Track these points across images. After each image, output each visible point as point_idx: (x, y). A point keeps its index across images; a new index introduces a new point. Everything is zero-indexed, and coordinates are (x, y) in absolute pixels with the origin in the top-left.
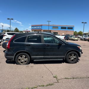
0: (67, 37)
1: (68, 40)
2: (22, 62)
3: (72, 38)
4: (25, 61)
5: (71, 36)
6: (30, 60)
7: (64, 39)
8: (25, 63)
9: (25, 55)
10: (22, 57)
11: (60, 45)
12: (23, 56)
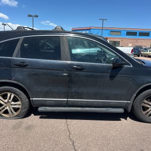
0: (137, 51)
1: (139, 56)
2: (6, 112)
3: (148, 53)
4: (16, 110)
5: (145, 49)
6: (27, 106)
7: (130, 53)
8: (16, 114)
9: (14, 93)
10: (5, 99)
11: (117, 67)
12: (9, 95)
